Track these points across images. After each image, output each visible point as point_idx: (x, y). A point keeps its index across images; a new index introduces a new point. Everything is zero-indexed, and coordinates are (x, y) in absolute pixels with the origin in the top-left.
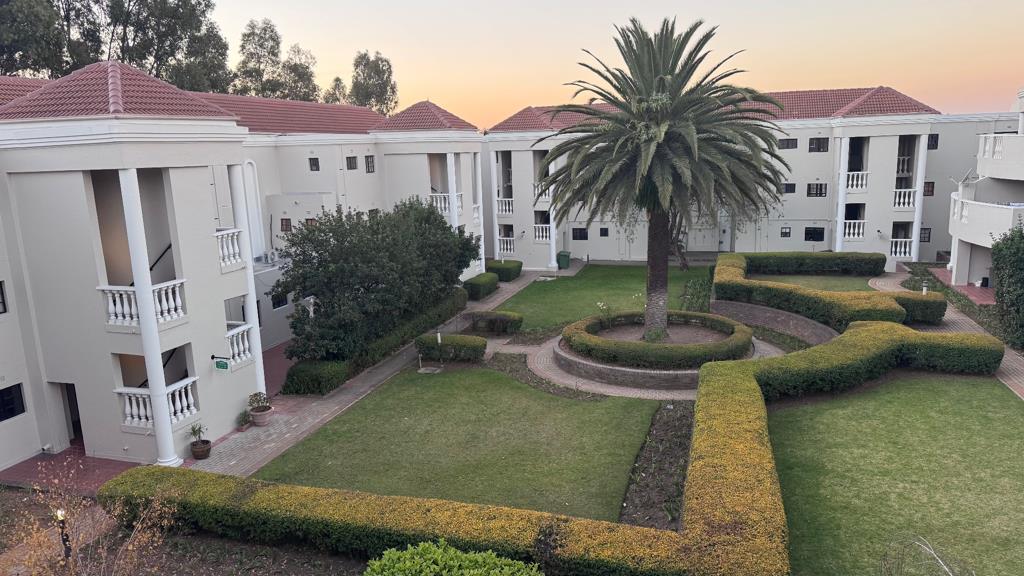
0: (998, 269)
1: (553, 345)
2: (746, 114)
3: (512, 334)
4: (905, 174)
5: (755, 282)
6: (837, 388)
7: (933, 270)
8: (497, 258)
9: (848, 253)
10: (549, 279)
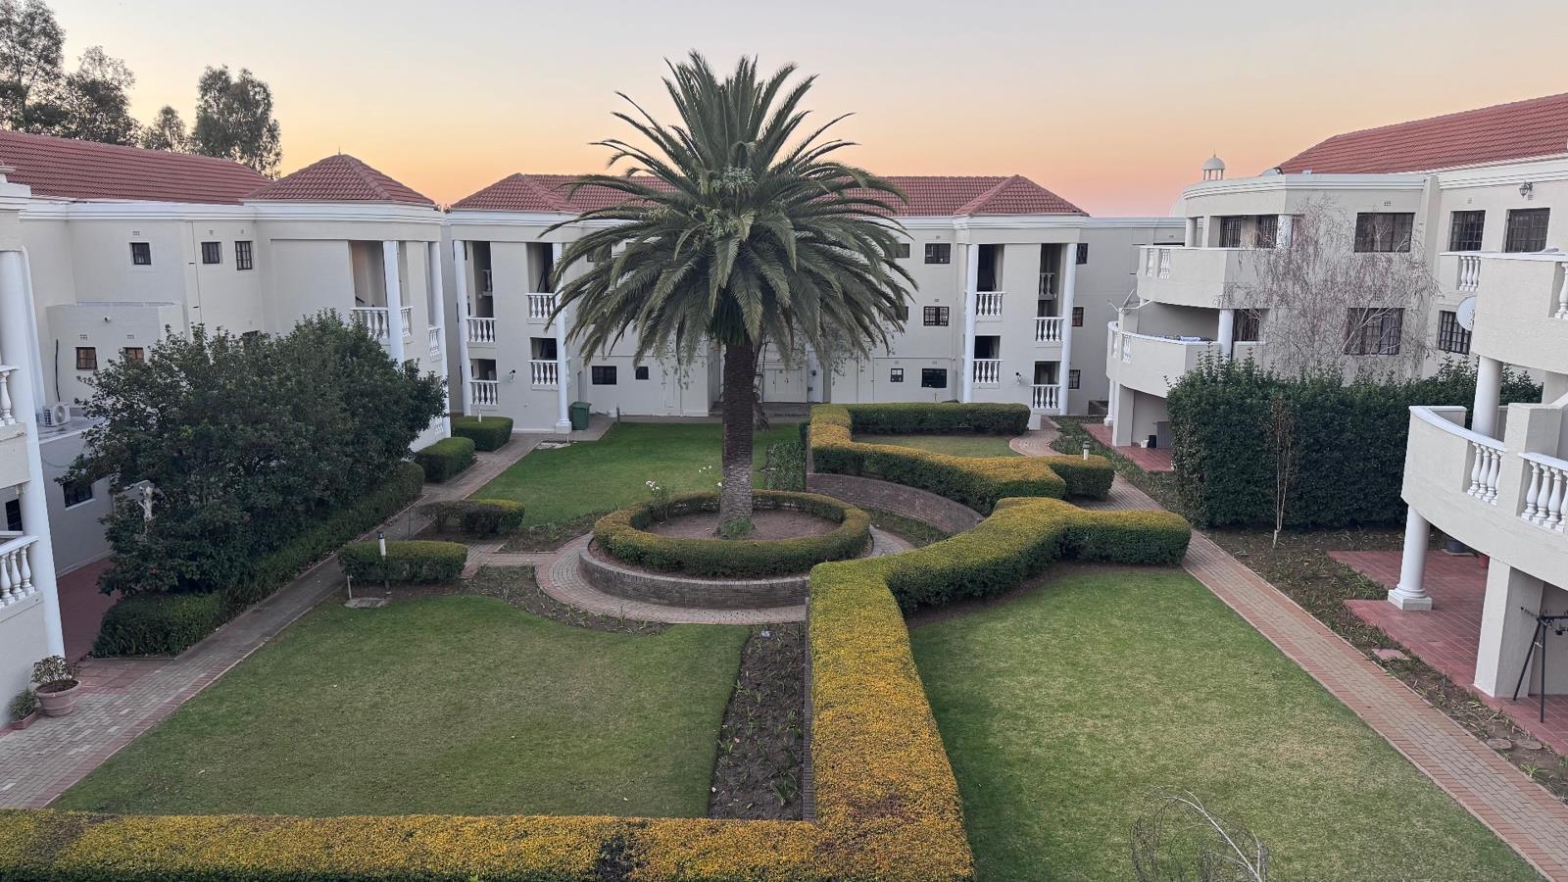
0: (1177, 425)
1: (578, 549)
2: (854, 206)
3: (506, 535)
4: (1048, 296)
5: (867, 446)
6: (991, 592)
7: (1088, 426)
8: (468, 413)
9: (981, 404)
10: (558, 446)
